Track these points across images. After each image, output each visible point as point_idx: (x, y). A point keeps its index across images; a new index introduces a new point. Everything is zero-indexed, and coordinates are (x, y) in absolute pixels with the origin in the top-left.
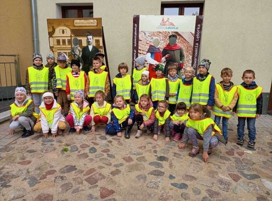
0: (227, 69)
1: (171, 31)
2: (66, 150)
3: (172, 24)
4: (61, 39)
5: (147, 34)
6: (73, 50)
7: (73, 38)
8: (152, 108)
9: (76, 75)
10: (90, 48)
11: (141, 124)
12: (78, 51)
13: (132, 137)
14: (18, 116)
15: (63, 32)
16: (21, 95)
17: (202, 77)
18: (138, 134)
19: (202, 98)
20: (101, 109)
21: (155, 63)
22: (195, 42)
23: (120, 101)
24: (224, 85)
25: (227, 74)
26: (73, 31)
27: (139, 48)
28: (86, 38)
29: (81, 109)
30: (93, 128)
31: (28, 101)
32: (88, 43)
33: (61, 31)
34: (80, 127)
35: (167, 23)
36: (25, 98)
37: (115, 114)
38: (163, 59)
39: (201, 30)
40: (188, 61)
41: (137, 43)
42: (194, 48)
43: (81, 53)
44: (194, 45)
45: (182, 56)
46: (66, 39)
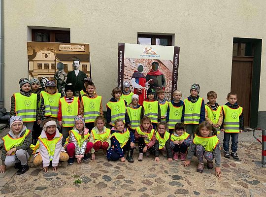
0: (212, 92)
1: (154, 59)
2: (79, 182)
3: (154, 53)
4: (43, 63)
5: (132, 61)
6: (57, 75)
7: (57, 63)
8: (153, 130)
9: (69, 101)
10: (77, 73)
11: (144, 146)
12: (62, 76)
13: (136, 161)
14: (15, 149)
15: (46, 56)
16: (19, 125)
17: (194, 99)
18: (141, 157)
19: (196, 117)
20: (102, 135)
21: (139, 87)
22: (174, 69)
23: (122, 125)
24: (212, 106)
25: (214, 97)
26: (57, 56)
27: (125, 73)
28: (72, 63)
29: (83, 136)
30: (93, 156)
31: (25, 131)
32: (75, 67)
33: (44, 55)
34: (82, 156)
35: (150, 51)
36: (22, 128)
37: (117, 139)
38: (147, 83)
39: (178, 58)
40: (169, 86)
41: (123, 68)
42: (173, 74)
43: (66, 78)
44: (174, 71)
45: (163, 81)
46: (50, 63)
